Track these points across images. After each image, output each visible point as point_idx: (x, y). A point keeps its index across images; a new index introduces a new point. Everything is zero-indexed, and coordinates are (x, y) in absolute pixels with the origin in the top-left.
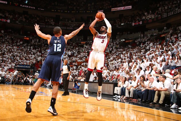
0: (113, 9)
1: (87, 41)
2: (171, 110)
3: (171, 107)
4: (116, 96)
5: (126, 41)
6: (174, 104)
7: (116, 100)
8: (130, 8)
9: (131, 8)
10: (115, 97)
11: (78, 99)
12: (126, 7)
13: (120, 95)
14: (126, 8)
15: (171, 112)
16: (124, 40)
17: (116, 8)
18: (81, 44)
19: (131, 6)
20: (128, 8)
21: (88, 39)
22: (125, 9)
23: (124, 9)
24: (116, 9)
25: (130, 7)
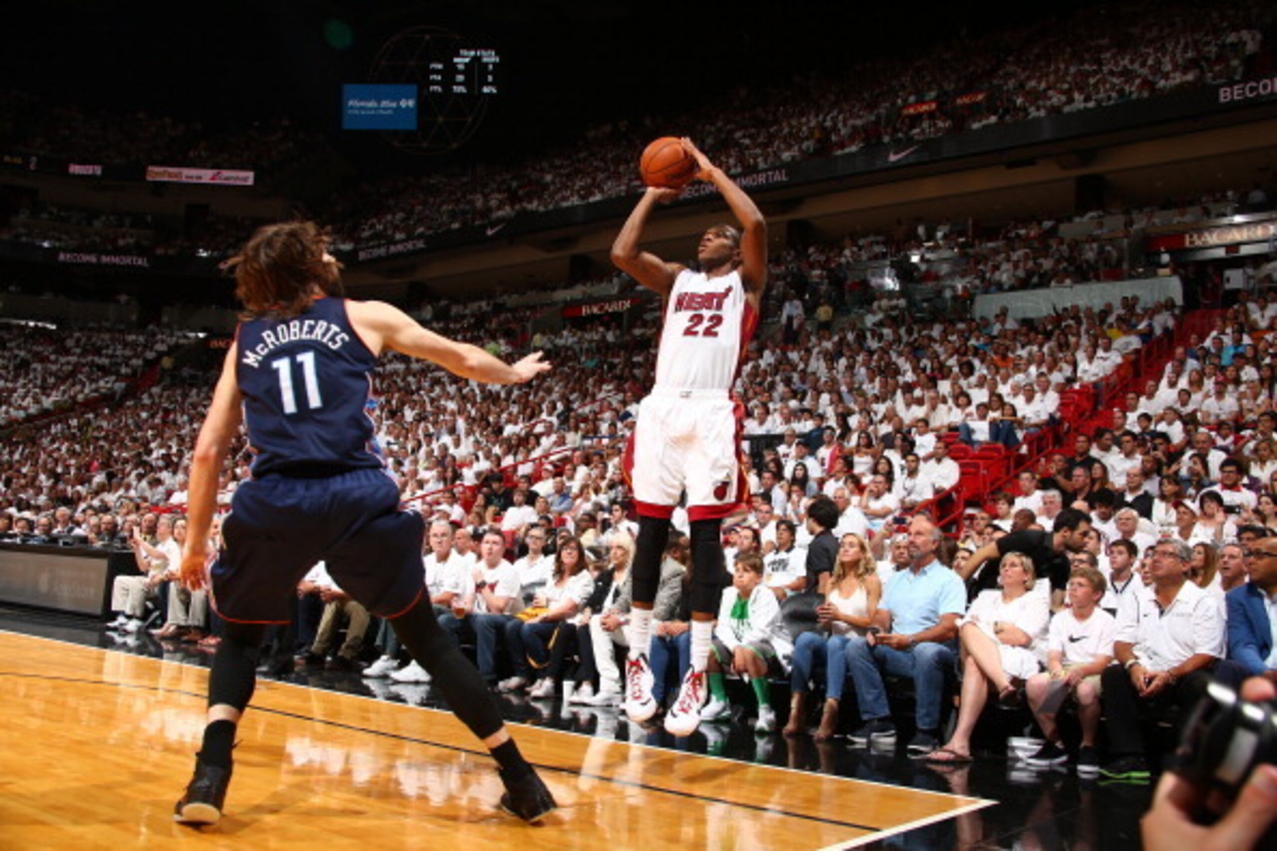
0: (158, 173)
3: (368, 671)
5: (214, 344)
6: (384, 657)
7: (118, 641)
8: (246, 179)
9: (250, 182)
12: (226, 173)
13: (138, 618)
14: (227, 179)
15: (367, 692)
16: (201, 335)
17: (171, 170)
19: (250, 175)
20: (237, 178)
22: (217, 181)
23: (213, 178)
24: (170, 175)
25: (247, 177)
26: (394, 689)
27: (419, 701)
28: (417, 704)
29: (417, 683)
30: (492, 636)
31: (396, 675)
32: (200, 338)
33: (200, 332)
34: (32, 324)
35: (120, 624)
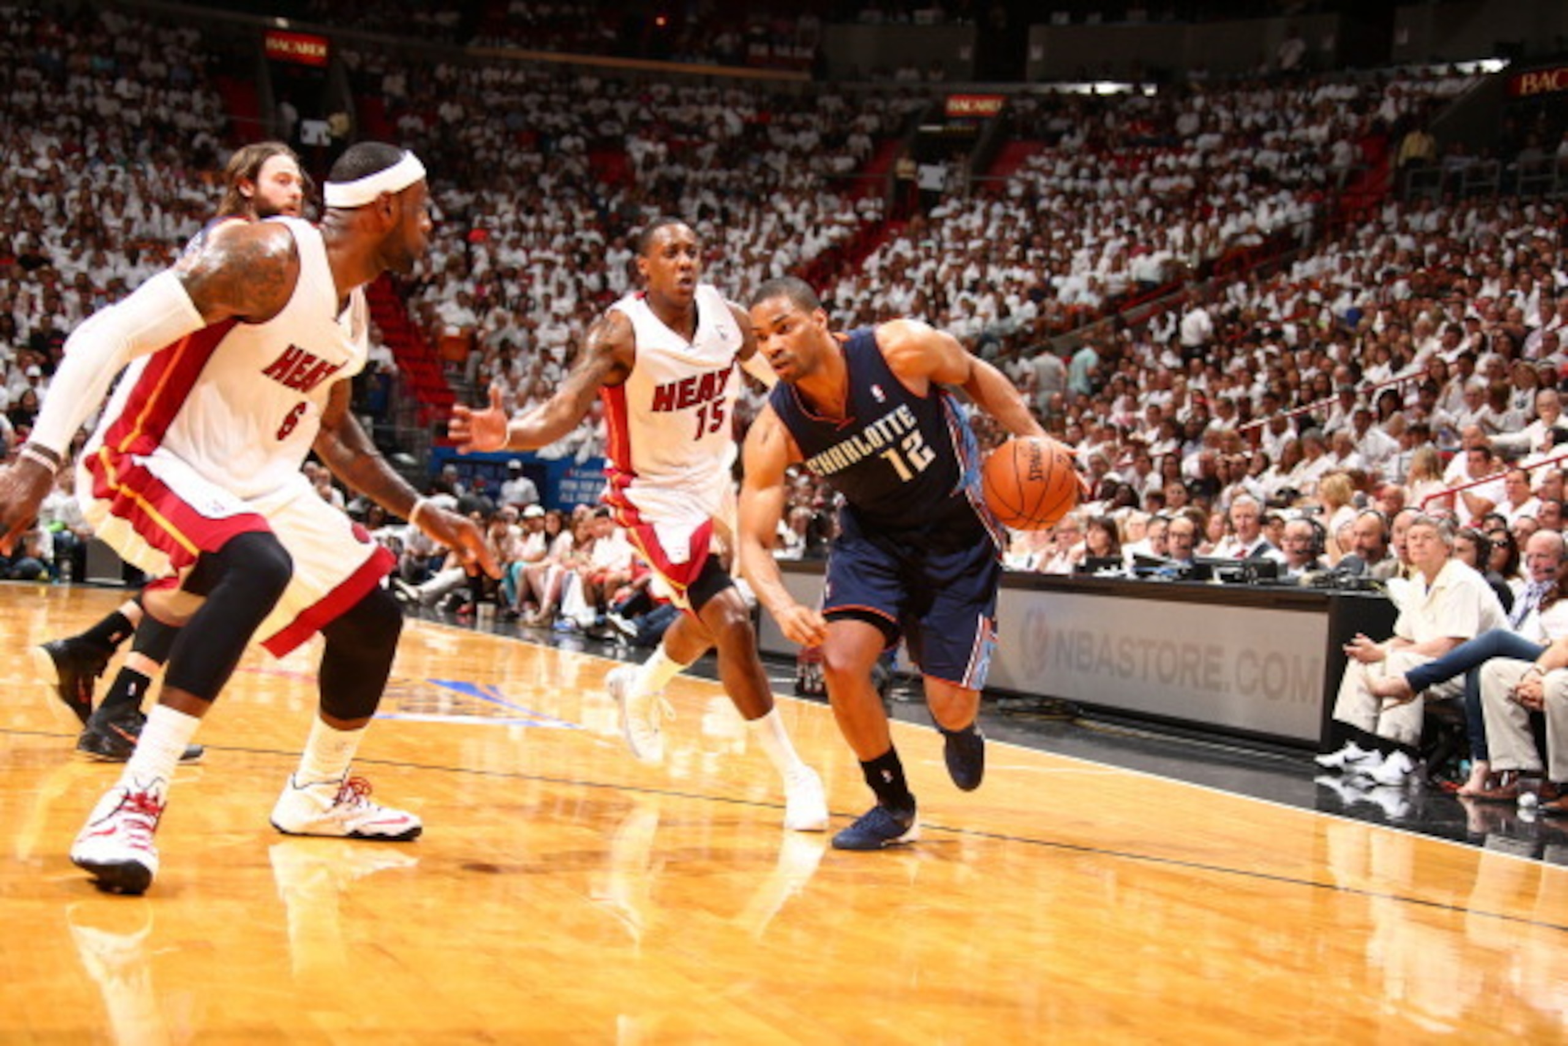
1: (1022, 78)
4: (1352, 750)
5: (1528, 83)
7: (1348, 796)
10: (1335, 771)
16: (1493, 65)
18: (941, 116)
21: (1036, 54)
32: (1490, 74)
33: (1488, 58)
34: (1106, 88)
35: (1346, 761)
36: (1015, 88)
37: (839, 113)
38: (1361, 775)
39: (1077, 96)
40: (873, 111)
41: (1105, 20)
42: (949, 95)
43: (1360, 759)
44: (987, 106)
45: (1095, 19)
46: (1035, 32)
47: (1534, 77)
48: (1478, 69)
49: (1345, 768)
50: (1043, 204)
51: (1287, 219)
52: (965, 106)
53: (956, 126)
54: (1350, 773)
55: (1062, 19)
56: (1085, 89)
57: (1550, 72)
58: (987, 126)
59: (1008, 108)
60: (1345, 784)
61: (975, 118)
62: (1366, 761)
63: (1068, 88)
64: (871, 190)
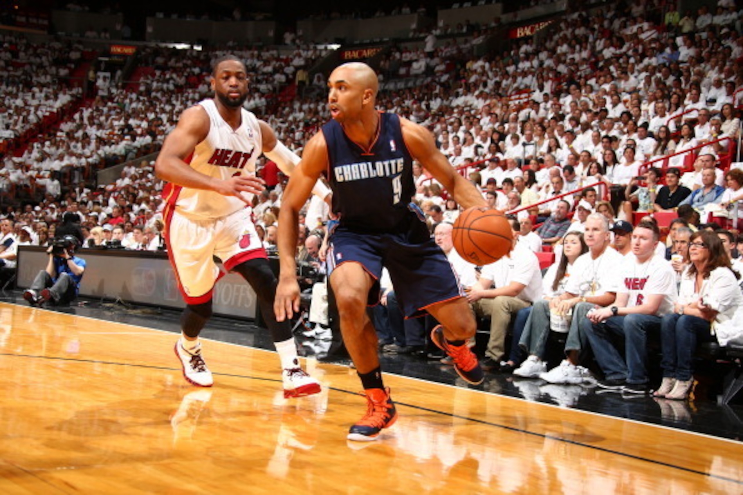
1: (144, 40)
2: (516, 384)
3: (517, 372)
5: (348, 55)
6: (532, 358)
11: (75, 341)
15: (516, 393)
16: (335, 47)
18: (108, 54)
21: (150, 30)
26: (544, 390)
27: (570, 403)
28: (568, 406)
29: (567, 384)
30: (642, 336)
31: (545, 376)
32: (332, 50)
33: (331, 44)
34: (180, 46)
35: (317, 334)
36: (141, 44)
37: (60, 50)
38: (323, 340)
39: (167, 49)
40: (77, 50)
41: (179, 17)
42: (111, 45)
43: (321, 333)
44: (129, 51)
45: (174, 16)
46: (149, 20)
47: (350, 53)
48: (326, 49)
49: (316, 337)
50: (153, 94)
51: (256, 104)
52: (119, 50)
53: (115, 59)
54: (318, 339)
55: (160, 15)
56: (171, 46)
57: (356, 51)
58: (128, 59)
59: (138, 52)
60: (316, 345)
61: (124, 56)
62: (325, 334)
63: (163, 45)
64: (76, 84)
